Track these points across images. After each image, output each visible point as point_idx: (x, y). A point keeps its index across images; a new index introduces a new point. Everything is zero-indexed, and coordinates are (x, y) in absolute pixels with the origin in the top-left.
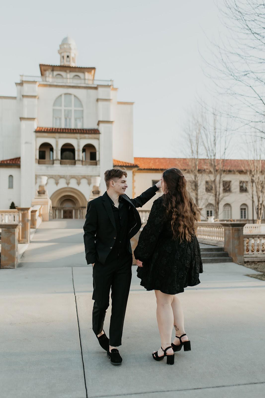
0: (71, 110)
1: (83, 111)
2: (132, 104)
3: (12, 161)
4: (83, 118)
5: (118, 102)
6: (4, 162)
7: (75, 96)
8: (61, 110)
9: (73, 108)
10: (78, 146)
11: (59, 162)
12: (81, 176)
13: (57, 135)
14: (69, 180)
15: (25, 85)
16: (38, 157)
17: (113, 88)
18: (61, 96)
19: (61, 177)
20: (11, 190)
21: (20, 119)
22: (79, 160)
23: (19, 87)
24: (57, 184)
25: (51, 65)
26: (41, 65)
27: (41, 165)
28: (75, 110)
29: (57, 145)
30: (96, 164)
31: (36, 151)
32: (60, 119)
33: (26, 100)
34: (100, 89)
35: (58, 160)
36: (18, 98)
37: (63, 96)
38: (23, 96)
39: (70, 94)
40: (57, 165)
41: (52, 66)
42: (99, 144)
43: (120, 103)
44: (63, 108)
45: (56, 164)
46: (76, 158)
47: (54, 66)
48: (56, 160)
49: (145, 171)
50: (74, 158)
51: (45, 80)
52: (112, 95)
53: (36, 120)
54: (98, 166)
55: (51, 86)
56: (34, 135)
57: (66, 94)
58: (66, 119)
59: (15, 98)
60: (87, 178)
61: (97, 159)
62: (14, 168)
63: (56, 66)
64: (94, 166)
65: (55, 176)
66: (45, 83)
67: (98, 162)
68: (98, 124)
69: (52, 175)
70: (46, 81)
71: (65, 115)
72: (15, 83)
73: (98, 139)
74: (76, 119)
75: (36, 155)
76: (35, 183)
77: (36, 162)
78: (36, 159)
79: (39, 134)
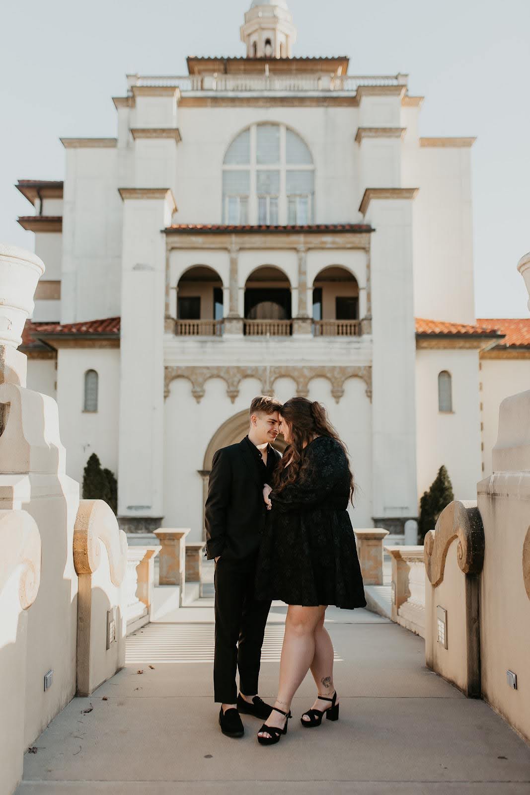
0: (278, 172)
1: (313, 172)
2: (467, 143)
3: (96, 325)
4: (313, 194)
5: (422, 139)
6: (70, 330)
7: (288, 129)
8: (247, 172)
9: (283, 166)
10: (302, 272)
11: (240, 325)
12: (311, 369)
13: (234, 241)
14: (272, 383)
15: (141, 101)
16: (173, 312)
17: (406, 96)
18: (247, 130)
19: (246, 374)
20: (90, 416)
21: (121, 194)
22: (304, 319)
23: (124, 111)
24: (233, 395)
25: (219, 57)
26: (189, 60)
27: (182, 338)
28: (288, 171)
29: (234, 271)
30: (357, 331)
31: (167, 293)
32: (245, 199)
33: (141, 143)
34: (366, 101)
35: (237, 319)
36: (121, 144)
37: (254, 130)
38: (133, 131)
39: (275, 124)
40: (233, 336)
41: (222, 60)
42: (368, 267)
43: (428, 142)
44: (253, 167)
45: (231, 332)
46: (294, 314)
47: (229, 60)
48: (231, 319)
49: (514, 353)
50: (288, 314)
51: (199, 87)
52: (405, 117)
53: (168, 195)
54: (365, 337)
55: (216, 101)
56: (162, 241)
57: (261, 125)
58: (261, 198)
59: (111, 143)
60: (329, 375)
61: (362, 313)
62: (101, 347)
63: (235, 59)
64: (353, 339)
65: (228, 369)
66: (200, 94)
67: (365, 323)
68: (362, 208)
69: (218, 368)
70: (202, 89)
71: (258, 189)
72: (113, 98)
73: (366, 249)
74: (291, 199)
75: (167, 306)
76: (162, 394)
77: (166, 328)
78: (167, 317)
79: (176, 240)
